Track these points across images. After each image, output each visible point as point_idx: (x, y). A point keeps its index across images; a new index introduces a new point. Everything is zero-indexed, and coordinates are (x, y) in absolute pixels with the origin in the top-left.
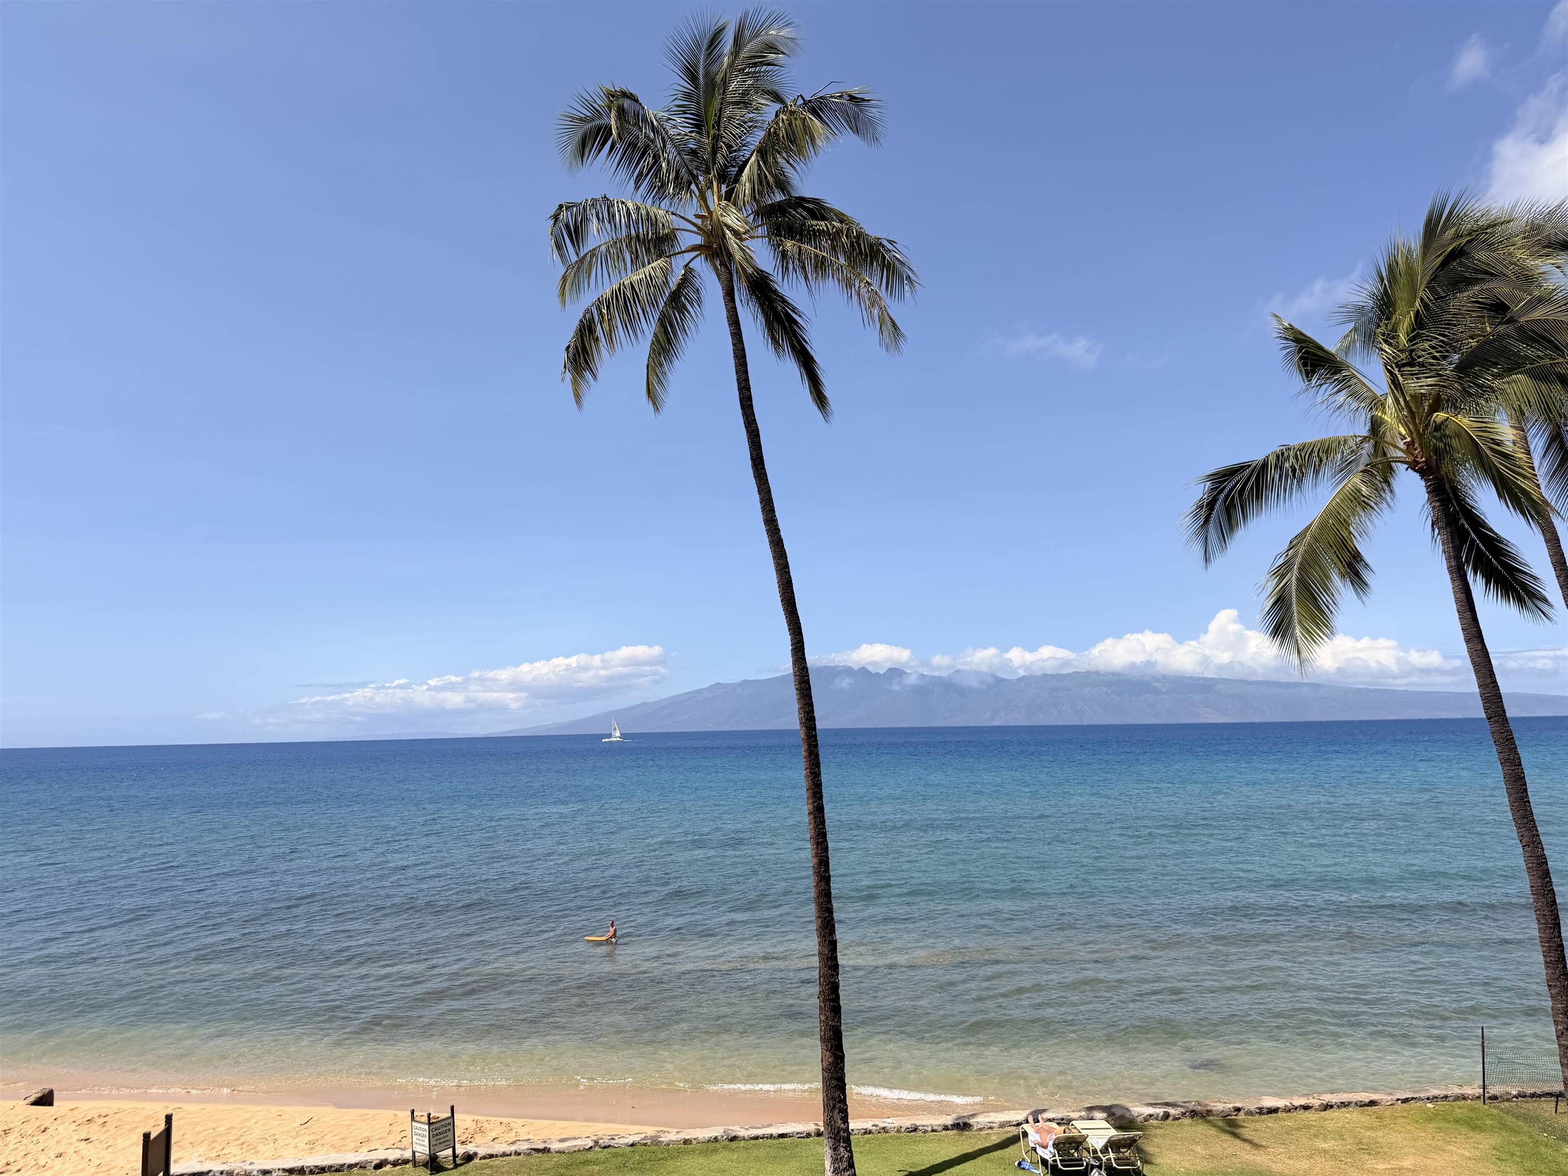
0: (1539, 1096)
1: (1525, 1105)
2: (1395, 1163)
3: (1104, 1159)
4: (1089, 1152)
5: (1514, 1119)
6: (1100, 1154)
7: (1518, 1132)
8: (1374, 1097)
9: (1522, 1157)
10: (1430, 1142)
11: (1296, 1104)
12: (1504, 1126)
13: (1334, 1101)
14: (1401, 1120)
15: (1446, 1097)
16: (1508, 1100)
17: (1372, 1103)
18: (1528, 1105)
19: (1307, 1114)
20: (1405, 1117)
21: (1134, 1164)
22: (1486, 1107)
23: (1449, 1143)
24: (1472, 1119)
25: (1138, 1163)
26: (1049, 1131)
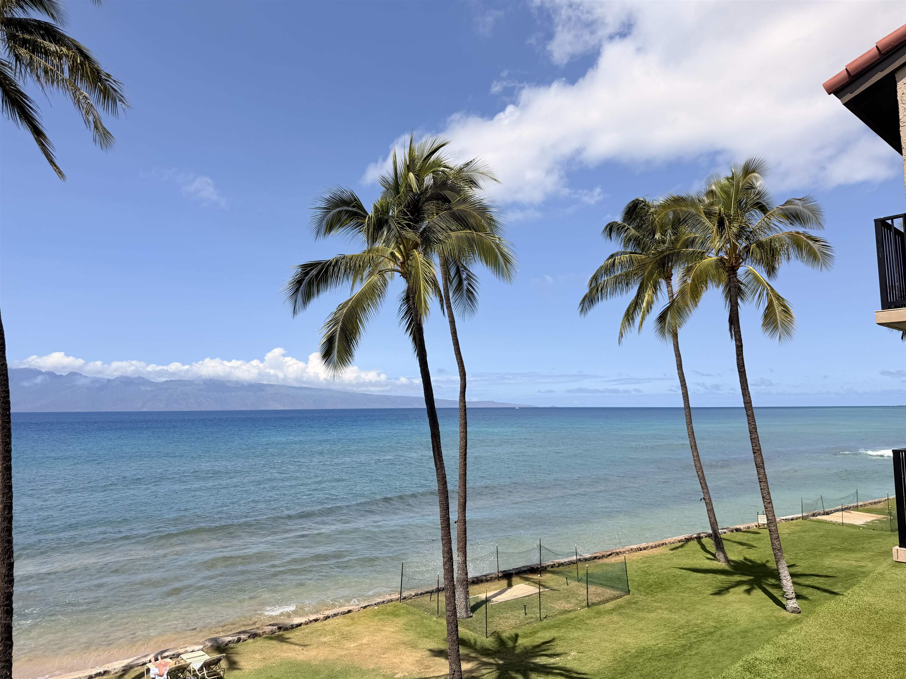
0: (424, 594)
1: (417, 600)
2: (359, 642)
3: (200, 675)
4: (190, 673)
5: (413, 608)
6: (197, 673)
7: (414, 614)
8: (350, 608)
9: (416, 627)
10: (375, 627)
11: (311, 619)
12: (409, 612)
13: (330, 614)
14: (362, 618)
15: (384, 602)
16: (411, 598)
17: (349, 611)
18: (419, 600)
19: (317, 624)
20: (364, 616)
21: (218, 675)
22: (401, 604)
23: (384, 626)
24: (395, 611)
25: (222, 673)
26: (165, 665)
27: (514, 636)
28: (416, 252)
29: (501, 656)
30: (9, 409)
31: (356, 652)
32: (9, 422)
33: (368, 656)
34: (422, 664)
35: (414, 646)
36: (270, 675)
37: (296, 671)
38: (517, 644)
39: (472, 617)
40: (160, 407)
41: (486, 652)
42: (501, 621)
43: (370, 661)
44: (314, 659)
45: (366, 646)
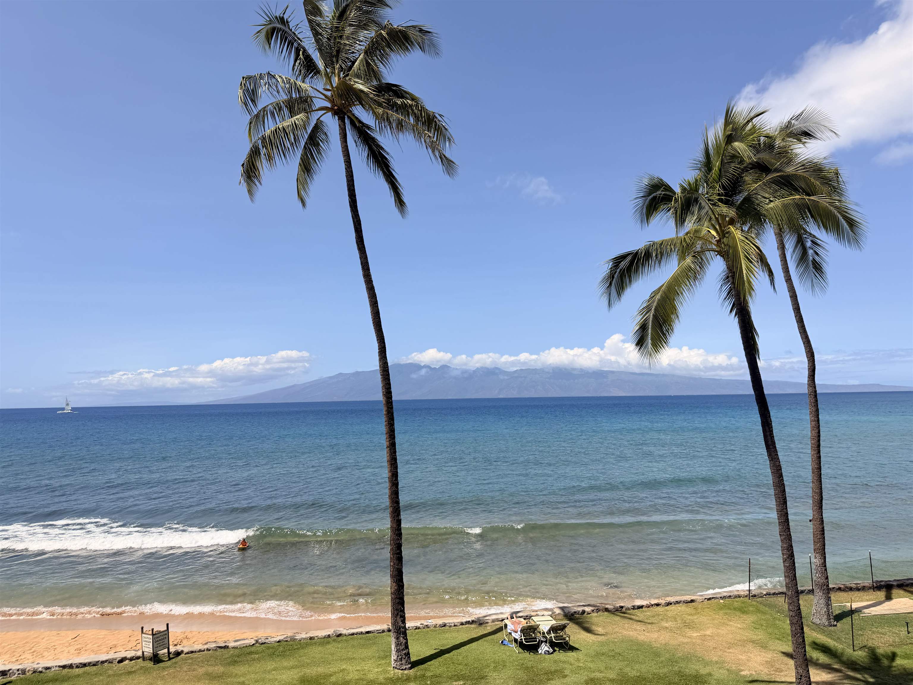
0: (777, 594)
1: (769, 599)
2: (702, 633)
3: (548, 637)
4: (540, 634)
5: (764, 607)
6: (546, 634)
7: (765, 614)
8: (693, 598)
9: (767, 627)
10: (720, 621)
11: (653, 603)
12: (758, 611)
13: (672, 600)
14: (706, 610)
15: (730, 596)
16: (761, 597)
17: (692, 601)
18: (772, 599)
19: (658, 608)
20: (709, 608)
21: (564, 639)
22: (750, 601)
23: (730, 621)
24: (742, 607)
25: (567, 639)
26: (519, 623)
27: (890, 654)
28: (732, 229)
29: (872, 673)
30: (391, 398)
31: (699, 641)
32: (392, 408)
33: (711, 648)
34: (772, 666)
35: (764, 646)
36: (612, 649)
37: (637, 650)
38: (894, 664)
39: (836, 626)
40: (513, 394)
41: (853, 665)
42: (874, 636)
43: (713, 652)
44: (655, 642)
45: (709, 638)
